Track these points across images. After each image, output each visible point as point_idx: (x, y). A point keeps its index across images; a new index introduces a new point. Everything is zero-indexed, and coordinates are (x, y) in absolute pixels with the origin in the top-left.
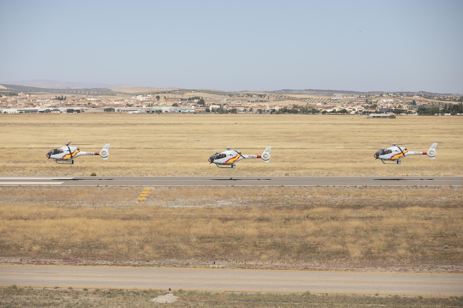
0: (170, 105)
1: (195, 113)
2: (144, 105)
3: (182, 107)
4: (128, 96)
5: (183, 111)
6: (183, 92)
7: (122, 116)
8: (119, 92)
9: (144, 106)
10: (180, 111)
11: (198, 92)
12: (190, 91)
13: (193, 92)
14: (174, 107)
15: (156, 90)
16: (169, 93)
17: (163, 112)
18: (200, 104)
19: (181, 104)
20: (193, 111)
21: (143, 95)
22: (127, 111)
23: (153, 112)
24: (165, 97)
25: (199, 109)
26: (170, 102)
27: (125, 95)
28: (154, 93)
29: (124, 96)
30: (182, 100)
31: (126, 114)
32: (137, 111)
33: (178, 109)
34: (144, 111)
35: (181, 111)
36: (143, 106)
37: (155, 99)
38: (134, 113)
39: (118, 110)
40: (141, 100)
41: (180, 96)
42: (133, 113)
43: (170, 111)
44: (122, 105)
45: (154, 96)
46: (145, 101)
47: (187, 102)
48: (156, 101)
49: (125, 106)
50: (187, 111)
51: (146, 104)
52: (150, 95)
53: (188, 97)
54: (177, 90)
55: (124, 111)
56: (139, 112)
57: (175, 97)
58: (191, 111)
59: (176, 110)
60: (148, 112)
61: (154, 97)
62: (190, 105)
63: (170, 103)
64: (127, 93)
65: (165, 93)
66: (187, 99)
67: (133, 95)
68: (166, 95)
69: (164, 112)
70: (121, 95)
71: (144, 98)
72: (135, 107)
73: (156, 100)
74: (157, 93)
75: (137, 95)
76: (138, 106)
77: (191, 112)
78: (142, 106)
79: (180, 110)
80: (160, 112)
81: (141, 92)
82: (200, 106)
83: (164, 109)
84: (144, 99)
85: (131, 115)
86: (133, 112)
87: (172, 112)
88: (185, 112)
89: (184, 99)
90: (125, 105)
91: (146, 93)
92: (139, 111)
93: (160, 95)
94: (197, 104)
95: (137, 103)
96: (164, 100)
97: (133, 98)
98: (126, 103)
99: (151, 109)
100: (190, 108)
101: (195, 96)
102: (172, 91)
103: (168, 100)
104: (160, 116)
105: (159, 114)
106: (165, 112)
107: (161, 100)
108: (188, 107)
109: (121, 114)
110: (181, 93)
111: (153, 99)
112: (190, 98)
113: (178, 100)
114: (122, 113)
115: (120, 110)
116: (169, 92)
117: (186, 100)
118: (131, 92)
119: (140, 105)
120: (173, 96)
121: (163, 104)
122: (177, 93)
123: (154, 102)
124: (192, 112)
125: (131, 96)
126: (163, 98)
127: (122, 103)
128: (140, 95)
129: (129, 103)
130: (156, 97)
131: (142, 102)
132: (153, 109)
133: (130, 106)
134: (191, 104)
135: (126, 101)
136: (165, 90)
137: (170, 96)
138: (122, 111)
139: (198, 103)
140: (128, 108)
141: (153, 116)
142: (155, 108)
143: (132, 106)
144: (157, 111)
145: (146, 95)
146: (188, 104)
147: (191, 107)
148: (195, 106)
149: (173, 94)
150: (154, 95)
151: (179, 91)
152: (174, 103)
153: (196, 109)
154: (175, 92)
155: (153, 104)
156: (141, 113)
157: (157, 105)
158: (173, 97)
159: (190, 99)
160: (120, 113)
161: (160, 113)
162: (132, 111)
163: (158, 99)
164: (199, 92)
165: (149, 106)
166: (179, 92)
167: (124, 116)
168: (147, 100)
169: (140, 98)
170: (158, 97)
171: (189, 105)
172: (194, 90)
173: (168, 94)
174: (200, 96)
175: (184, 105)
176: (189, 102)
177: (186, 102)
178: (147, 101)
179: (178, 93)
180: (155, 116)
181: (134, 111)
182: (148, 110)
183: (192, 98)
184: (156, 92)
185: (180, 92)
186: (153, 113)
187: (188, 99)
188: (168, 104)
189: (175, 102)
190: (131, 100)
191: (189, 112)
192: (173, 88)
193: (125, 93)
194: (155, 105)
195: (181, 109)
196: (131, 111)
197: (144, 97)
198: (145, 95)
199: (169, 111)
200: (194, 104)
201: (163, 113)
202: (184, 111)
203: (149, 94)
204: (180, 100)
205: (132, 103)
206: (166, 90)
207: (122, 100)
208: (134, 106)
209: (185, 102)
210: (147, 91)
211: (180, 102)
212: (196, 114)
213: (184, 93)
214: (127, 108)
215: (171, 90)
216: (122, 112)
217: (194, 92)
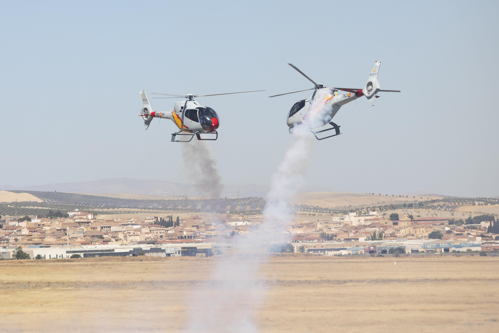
0: (424, 235)
1: (483, 254)
2: (361, 236)
3: (451, 240)
4: (323, 214)
5: (453, 249)
6: (453, 204)
7: (309, 263)
8: (302, 206)
9: (362, 239)
10: (447, 250)
11: (489, 205)
12: (471, 201)
13: (477, 203)
14: (432, 240)
15: (388, 201)
16: (419, 208)
17: (407, 252)
18: (496, 233)
19: (449, 232)
20: (479, 249)
21: (359, 211)
22: (321, 250)
23: (384, 252)
24: (411, 217)
25: (493, 245)
26: (423, 229)
27: (317, 214)
28: (386, 207)
29: (314, 215)
30: (451, 222)
31: (320, 258)
32: (346, 249)
33: (443, 244)
34: (361, 250)
35: (451, 250)
36: (360, 239)
37: (387, 221)
38: (339, 255)
39: (302, 249)
40: (355, 224)
41: (447, 215)
42: (336, 255)
43: (422, 250)
44: (311, 236)
45: (384, 214)
46: (365, 226)
47: (465, 228)
48: (390, 227)
49: (316, 239)
50: (464, 249)
51: (366, 233)
52: (375, 213)
53: (467, 217)
54: (441, 198)
55: (314, 250)
56: (351, 252)
57: (434, 216)
58: (474, 249)
59: (438, 246)
60: (371, 252)
61: (385, 216)
62: (472, 234)
63: (424, 231)
64: (321, 209)
65: (410, 206)
66: (464, 220)
67: (335, 212)
68: (413, 212)
69: (410, 252)
70: (308, 213)
71: (362, 220)
72: (341, 241)
73: (391, 223)
74: (393, 207)
75: (345, 213)
76: (346, 239)
77: (474, 252)
78: (358, 239)
79: (447, 246)
80: (399, 251)
81: (356, 204)
82: (494, 236)
83: (409, 244)
84: (363, 223)
85: (332, 260)
86: (337, 253)
87: (428, 251)
88: (458, 252)
89: (455, 220)
90: (318, 236)
91: (367, 208)
92: (349, 250)
93: (398, 212)
94: (488, 232)
95: (346, 232)
96: (409, 223)
97: (336, 219)
98: (320, 232)
99: (378, 246)
100: (471, 242)
101: (482, 214)
102: (426, 202)
103: (418, 222)
104: (400, 261)
105: (397, 256)
106: (413, 251)
107: (401, 224)
108: (466, 240)
109: (307, 259)
110: (448, 207)
111: (382, 222)
112: (470, 218)
113: (443, 224)
114: (311, 255)
115: (306, 249)
116: (421, 205)
117: (461, 222)
118: (332, 205)
119: (351, 235)
120: (431, 213)
121: (407, 233)
122: (439, 206)
123: (386, 228)
124: (477, 252)
125: (332, 215)
126: (406, 218)
127: (310, 231)
128: (351, 211)
129: (325, 231)
130: (391, 216)
131: (357, 229)
132: (382, 245)
133: (330, 238)
134: (474, 233)
135: (319, 226)
136: (411, 200)
137: (424, 213)
138: (309, 250)
139: (490, 230)
140: (326, 244)
141: (384, 262)
142: (387, 243)
143: (334, 238)
144: (392, 251)
145: (365, 213)
146: (466, 232)
147: (474, 239)
148: (482, 236)
149: (431, 210)
150: (386, 212)
151: (443, 203)
152: (432, 230)
153: (485, 245)
154: (435, 204)
155: (384, 235)
156: (356, 255)
157: (393, 236)
158: (430, 216)
159: (470, 221)
160: (308, 255)
161: (399, 254)
162: (335, 250)
163: (395, 221)
164: (493, 203)
165: (374, 238)
166: (444, 205)
167: (316, 262)
168: (368, 223)
169: (352, 219)
170: (395, 218)
171: (469, 234)
172: (479, 200)
173: (418, 210)
174: (495, 213)
175: (457, 234)
176: (469, 228)
177: (461, 228)
178: (369, 226)
179: (442, 207)
180: (389, 261)
181: (338, 250)
182: (372, 248)
183: (475, 218)
184: (389, 204)
185: (447, 203)
186: (384, 255)
187: (466, 221)
188: (418, 233)
189: (437, 228)
190: (330, 225)
191: (469, 251)
192: (430, 195)
193: (316, 209)
194: (388, 237)
195: (449, 244)
196: (331, 250)
197: (361, 218)
198: (363, 212)
199: (420, 250)
200: (480, 231)
201: (408, 255)
202: (457, 250)
203: (374, 211)
204: (447, 223)
205: (334, 231)
206: (413, 200)
207: (310, 225)
208: (337, 238)
209: (458, 227)
210: (369, 203)
211: (447, 229)
212: (486, 255)
213: (456, 207)
214: (323, 244)
215: (425, 199)
216: (310, 252)
217: (479, 205)
